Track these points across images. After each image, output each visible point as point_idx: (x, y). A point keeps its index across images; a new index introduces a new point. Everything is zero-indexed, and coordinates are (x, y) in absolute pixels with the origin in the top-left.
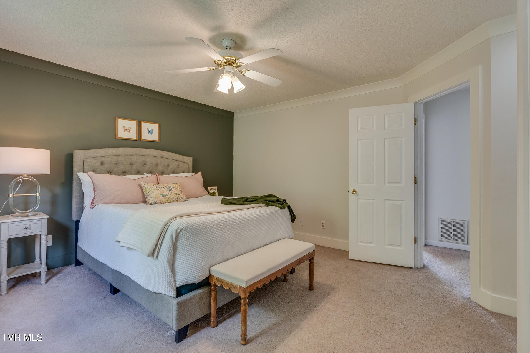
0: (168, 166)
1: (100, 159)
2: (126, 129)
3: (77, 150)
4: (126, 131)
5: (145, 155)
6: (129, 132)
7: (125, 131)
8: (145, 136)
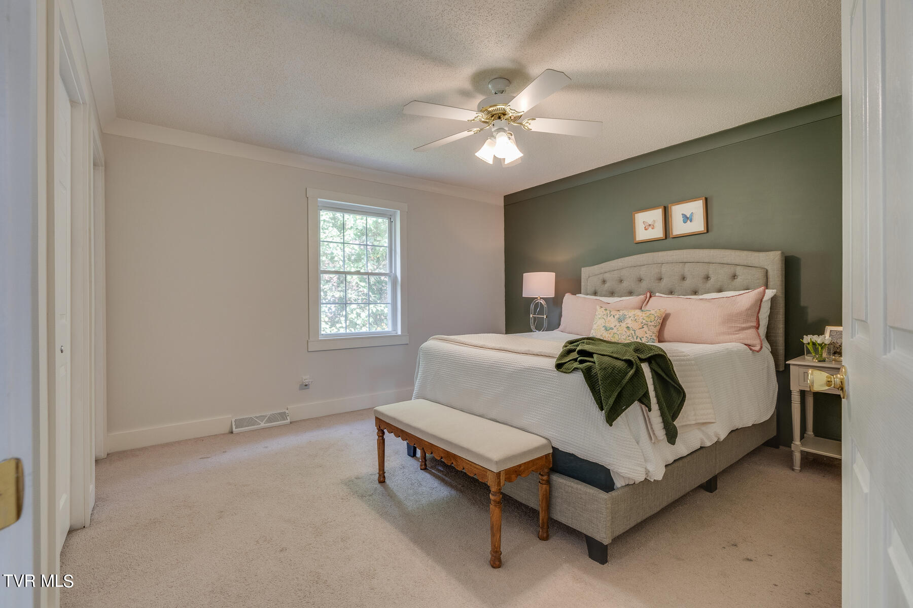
0: (707, 278)
1: (601, 277)
2: (650, 225)
3: (584, 268)
4: (650, 228)
5: (664, 262)
6: (653, 228)
7: (646, 229)
8: (679, 228)
